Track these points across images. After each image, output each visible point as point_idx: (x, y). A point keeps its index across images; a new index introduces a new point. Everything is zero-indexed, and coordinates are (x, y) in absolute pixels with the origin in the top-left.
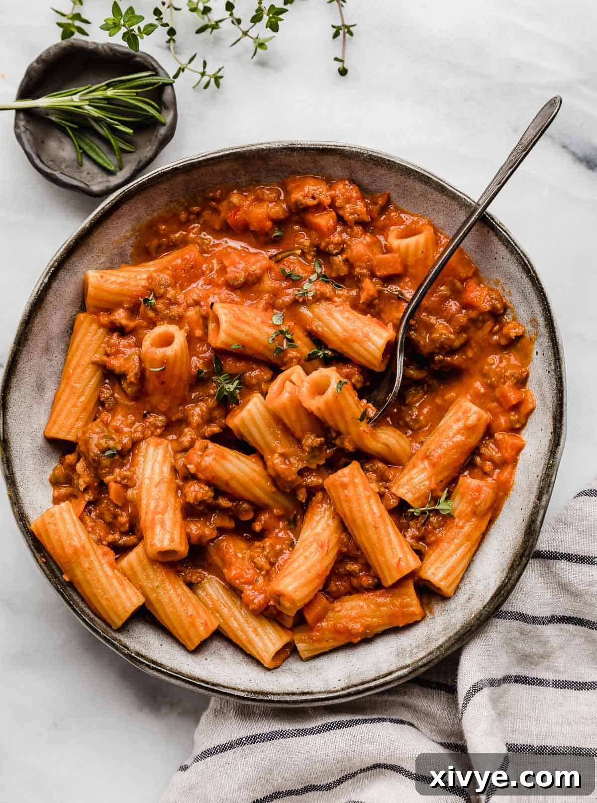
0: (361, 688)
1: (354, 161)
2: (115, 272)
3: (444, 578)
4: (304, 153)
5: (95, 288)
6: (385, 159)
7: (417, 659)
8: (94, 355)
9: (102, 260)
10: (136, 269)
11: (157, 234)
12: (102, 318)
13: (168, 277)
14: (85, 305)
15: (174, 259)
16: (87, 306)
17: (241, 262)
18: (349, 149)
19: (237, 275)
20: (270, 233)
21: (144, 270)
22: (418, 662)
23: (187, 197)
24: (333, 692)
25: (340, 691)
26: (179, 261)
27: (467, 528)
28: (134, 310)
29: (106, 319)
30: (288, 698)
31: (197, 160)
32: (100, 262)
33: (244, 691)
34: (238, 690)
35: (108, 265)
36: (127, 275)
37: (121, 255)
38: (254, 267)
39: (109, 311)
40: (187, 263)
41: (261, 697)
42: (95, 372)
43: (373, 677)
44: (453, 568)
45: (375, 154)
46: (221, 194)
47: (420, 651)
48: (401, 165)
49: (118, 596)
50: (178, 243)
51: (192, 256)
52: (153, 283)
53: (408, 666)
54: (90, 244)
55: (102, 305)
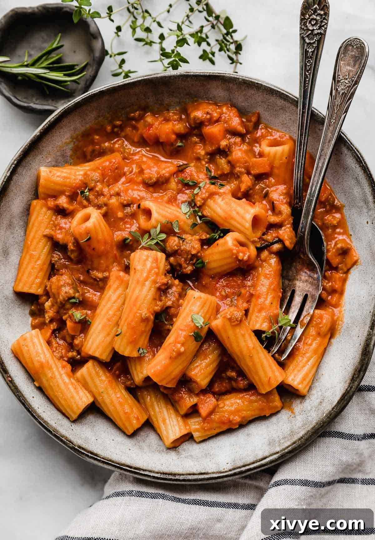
0: (243, 469)
1: (232, 85)
2: (60, 169)
3: (301, 382)
4: (195, 79)
5: (46, 180)
6: (254, 82)
7: (284, 447)
8: (45, 230)
9: (50, 160)
10: (76, 168)
11: (93, 142)
12: (49, 203)
13: (98, 175)
14: (37, 193)
15: (103, 162)
16: (39, 193)
17: (155, 167)
18: (228, 75)
19: (151, 176)
20: (174, 144)
21: (81, 169)
22: (284, 449)
23: (111, 113)
24: (223, 472)
25: (228, 471)
26: (107, 163)
27: (314, 345)
28: (73, 197)
29: (52, 203)
30: (190, 477)
31: (117, 85)
32: (48, 161)
33: (158, 473)
34: (154, 472)
35: (53, 163)
36: (68, 171)
37: (63, 156)
38: (164, 172)
39: (55, 197)
40: (113, 165)
41: (170, 477)
42: (47, 243)
43: (252, 461)
44: (307, 375)
45: (247, 79)
46: (139, 115)
47: (286, 442)
48: (266, 86)
49: (73, 397)
50: (107, 150)
51: (117, 161)
52: (87, 178)
53: (278, 453)
54: (41, 148)
55: (50, 192)
